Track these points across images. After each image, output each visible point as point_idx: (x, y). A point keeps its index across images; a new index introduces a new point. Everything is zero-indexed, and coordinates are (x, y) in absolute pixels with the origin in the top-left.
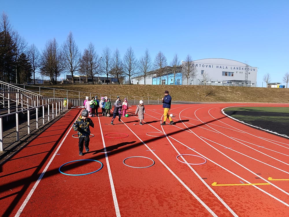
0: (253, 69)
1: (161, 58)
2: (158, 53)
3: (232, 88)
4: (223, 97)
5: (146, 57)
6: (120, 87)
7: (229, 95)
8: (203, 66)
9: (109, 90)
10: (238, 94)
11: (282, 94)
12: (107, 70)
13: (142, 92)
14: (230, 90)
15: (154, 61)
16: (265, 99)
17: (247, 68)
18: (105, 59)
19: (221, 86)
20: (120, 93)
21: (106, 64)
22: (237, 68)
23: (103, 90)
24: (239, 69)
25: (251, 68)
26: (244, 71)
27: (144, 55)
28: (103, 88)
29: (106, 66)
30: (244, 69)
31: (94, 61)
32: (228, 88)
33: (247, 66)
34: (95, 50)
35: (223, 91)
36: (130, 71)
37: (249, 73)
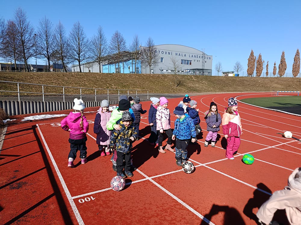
0: (209, 58)
1: (118, 40)
2: (114, 33)
3: (196, 77)
4: (193, 87)
5: (100, 37)
6: (72, 76)
7: (197, 85)
8: (163, 52)
9: (58, 79)
10: (204, 83)
11: (242, 83)
12: (47, 52)
13: (105, 83)
14: (195, 79)
15: (110, 44)
16: (231, 89)
17: (204, 56)
18: (44, 36)
19: (186, 75)
20: (75, 84)
21: (45, 42)
22: (195, 56)
23: (49, 80)
24: (196, 57)
25: (207, 56)
26: (201, 59)
27: (97, 35)
28: (48, 77)
29: (46, 46)
30: (201, 57)
31: (26, 37)
32: (193, 77)
33: (204, 54)
34: (28, 20)
35: (189, 80)
36: (79, 54)
37: (206, 62)
